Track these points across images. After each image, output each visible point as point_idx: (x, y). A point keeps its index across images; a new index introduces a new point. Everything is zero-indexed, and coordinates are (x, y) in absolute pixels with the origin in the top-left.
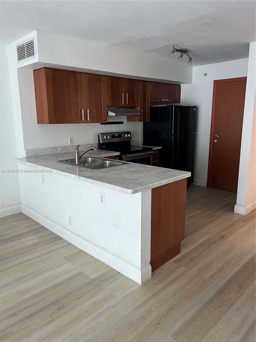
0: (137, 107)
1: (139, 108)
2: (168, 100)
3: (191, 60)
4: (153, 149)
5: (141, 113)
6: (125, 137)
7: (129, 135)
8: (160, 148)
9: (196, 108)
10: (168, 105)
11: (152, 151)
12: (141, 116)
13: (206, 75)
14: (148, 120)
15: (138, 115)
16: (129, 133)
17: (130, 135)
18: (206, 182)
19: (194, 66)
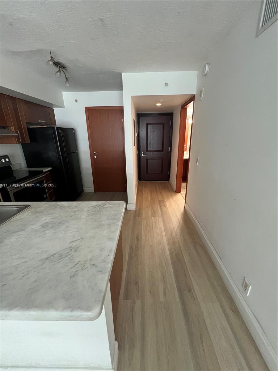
0: (10, 126)
1: (13, 128)
2: (45, 122)
3: (68, 80)
4: (44, 172)
5: (18, 133)
6: (2, 162)
7: (7, 160)
8: (50, 168)
9: (74, 130)
10: (49, 126)
11: (43, 173)
12: (18, 137)
13: (76, 101)
14: (28, 141)
15: (15, 136)
16: (5, 157)
17: (9, 159)
18: (93, 189)
19: (64, 92)
